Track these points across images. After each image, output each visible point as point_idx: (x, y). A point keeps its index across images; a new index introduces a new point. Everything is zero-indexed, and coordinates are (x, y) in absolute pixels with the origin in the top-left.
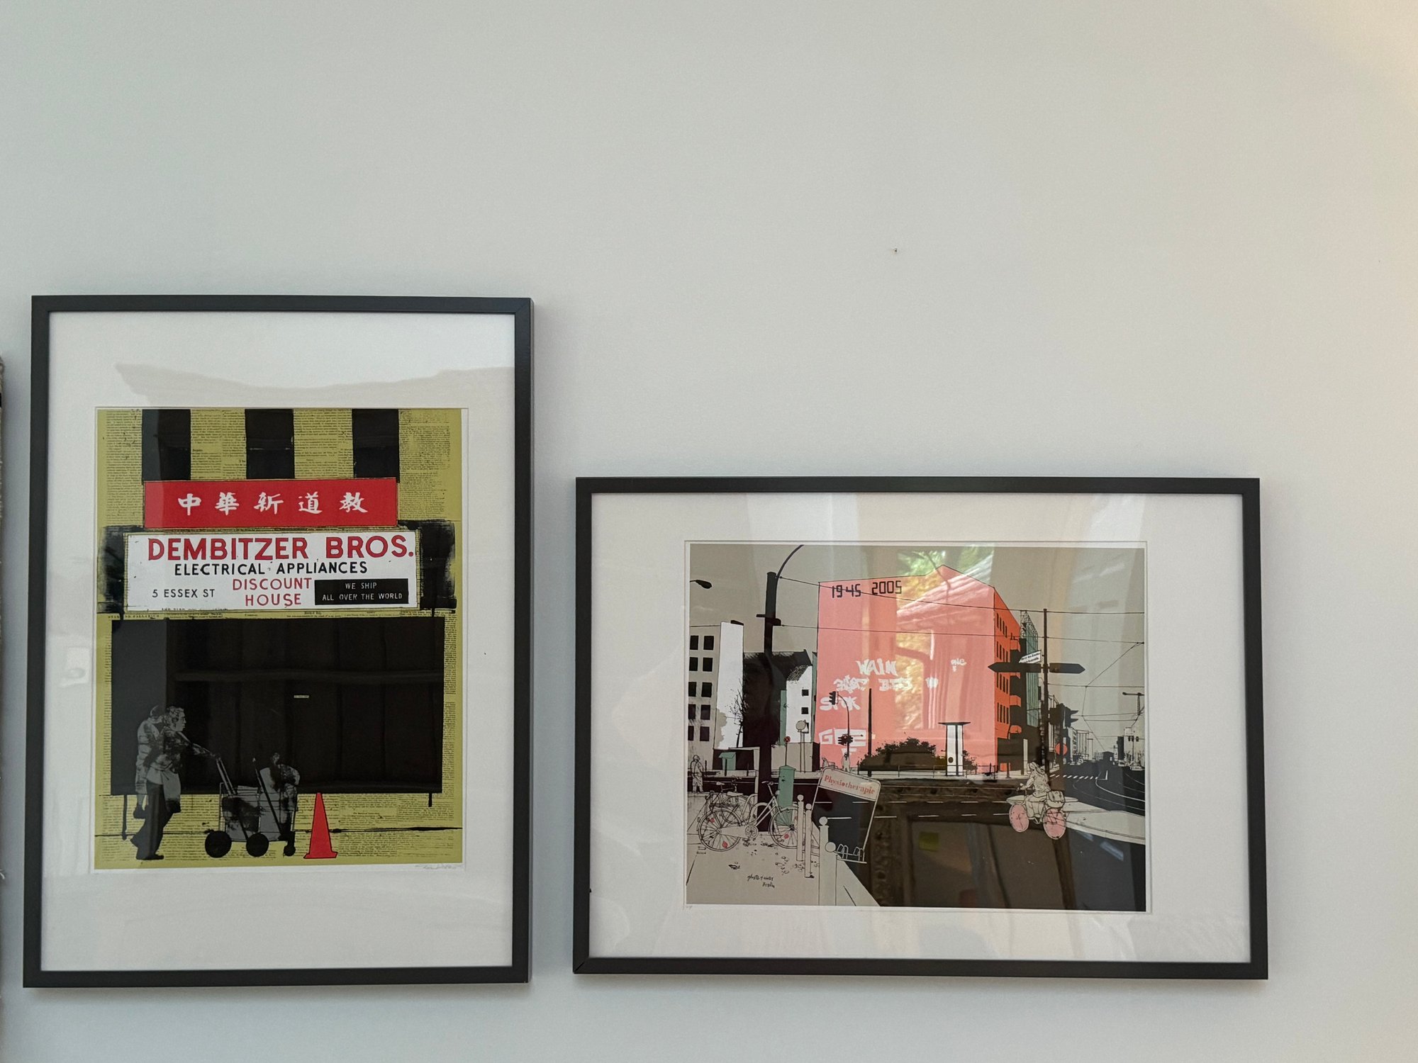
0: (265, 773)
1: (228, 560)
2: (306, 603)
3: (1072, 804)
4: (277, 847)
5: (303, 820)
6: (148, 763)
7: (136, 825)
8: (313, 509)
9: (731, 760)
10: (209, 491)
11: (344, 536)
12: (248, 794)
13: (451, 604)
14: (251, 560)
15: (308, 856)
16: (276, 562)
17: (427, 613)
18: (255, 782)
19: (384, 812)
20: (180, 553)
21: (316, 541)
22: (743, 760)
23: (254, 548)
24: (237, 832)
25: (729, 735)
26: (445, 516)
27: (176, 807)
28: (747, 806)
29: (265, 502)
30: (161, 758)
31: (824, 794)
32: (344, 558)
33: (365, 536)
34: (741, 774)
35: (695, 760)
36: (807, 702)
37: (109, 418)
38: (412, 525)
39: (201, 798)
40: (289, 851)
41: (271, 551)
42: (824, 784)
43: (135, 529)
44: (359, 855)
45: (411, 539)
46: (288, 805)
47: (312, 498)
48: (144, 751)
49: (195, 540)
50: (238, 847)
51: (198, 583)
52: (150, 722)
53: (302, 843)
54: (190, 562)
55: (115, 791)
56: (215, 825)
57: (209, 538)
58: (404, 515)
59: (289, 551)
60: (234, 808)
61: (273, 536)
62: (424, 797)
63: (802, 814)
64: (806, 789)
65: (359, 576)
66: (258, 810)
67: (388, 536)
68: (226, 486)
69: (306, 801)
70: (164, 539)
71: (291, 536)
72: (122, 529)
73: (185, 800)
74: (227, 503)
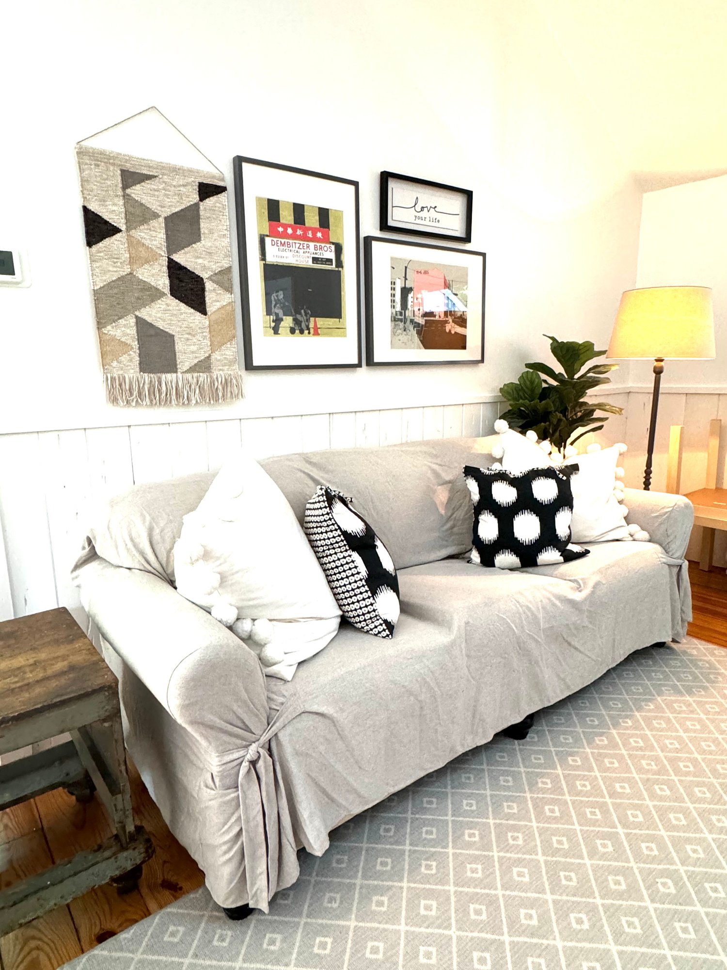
0: (303, 311)
1: (291, 248)
2: (309, 264)
3: (456, 326)
4: (306, 332)
5: (312, 325)
6: (275, 307)
7: (273, 324)
8: (310, 235)
9: (398, 313)
10: (285, 226)
11: (318, 244)
12: (299, 317)
13: (342, 267)
14: (297, 249)
15: (314, 335)
16: (303, 250)
17: (337, 269)
18: (300, 314)
19: (330, 323)
20: (279, 244)
21: (312, 244)
22: (401, 314)
23: (298, 245)
24: (297, 328)
25: (398, 308)
26: (340, 242)
27: (282, 320)
28: (402, 325)
29: (299, 232)
30: (278, 305)
31: (416, 323)
32: (318, 251)
33: (323, 245)
34: (400, 317)
35: (392, 313)
36: (412, 300)
37: (259, 200)
38: (333, 243)
39: (288, 318)
40: (309, 333)
41: (301, 247)
42: (415, 320)
43: (267, 236)
44: (325, 334)
45: (333, 247)
46: (308, 321)
47: (310, 232)
48: (274, 303)
49: (283, 241)
50: (297, 331)
51: (284, 254)
52: (274, 295)
53: (312, 331)
54: (282, 247)
55: (267, 315)
56: (292, 325)
57: (286, 241)
58: (331, 240)
59: (305, 247)
60: (296, 321)
61: (302, 242)
62: (338, 320)
63: (411, 327)
64: (412, 321)
65: (321, 257)
66: (301, 322)
67: (328, 245)
68: (290, 226)
69: (312, 319)
70: (275, 239)
71: (306, 243)
72: (264, 235)
73: (284, 317)
74: (290, 231)
